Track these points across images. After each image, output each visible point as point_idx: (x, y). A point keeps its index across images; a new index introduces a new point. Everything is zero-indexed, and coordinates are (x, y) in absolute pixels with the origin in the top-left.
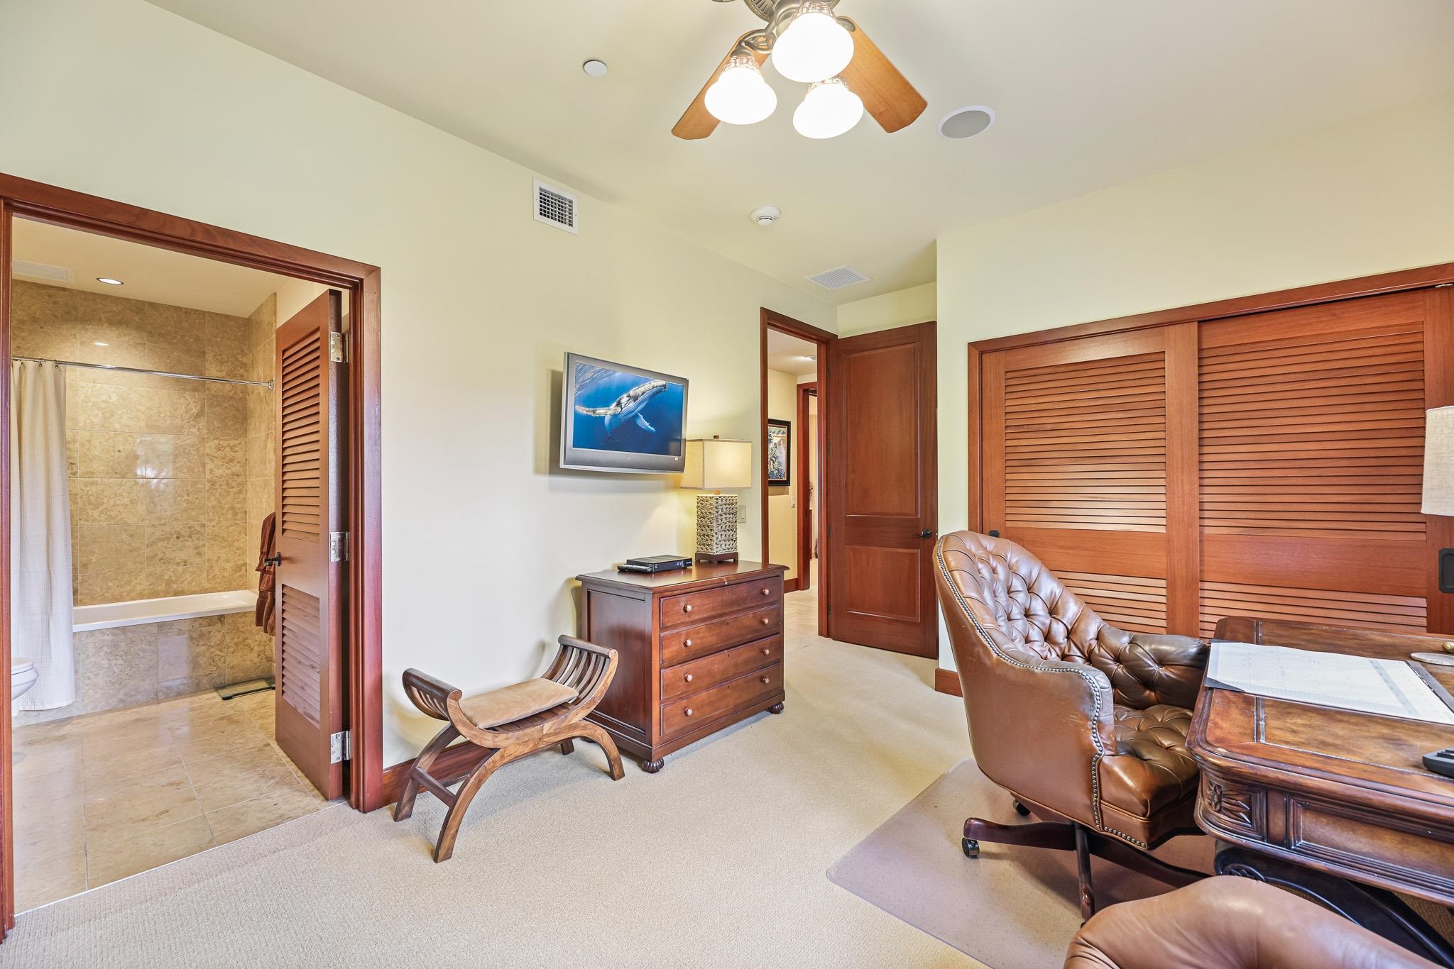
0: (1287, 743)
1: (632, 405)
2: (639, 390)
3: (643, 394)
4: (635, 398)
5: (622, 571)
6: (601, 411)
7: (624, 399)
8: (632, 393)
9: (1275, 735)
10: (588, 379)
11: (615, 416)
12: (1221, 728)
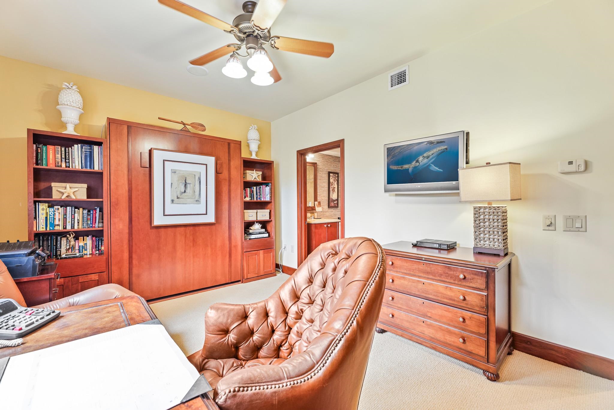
0: (110, 306)
1: (426, 161)
2: (430, 153)
3: (432, 155)
4: (428, 157)
5: (415, 246)
6: (406, 166)
7: (421, 159)
8: (425, 155)
9: (115, 308)
10: (397, 153)
11: (415, 167)
12: (135, 302)
